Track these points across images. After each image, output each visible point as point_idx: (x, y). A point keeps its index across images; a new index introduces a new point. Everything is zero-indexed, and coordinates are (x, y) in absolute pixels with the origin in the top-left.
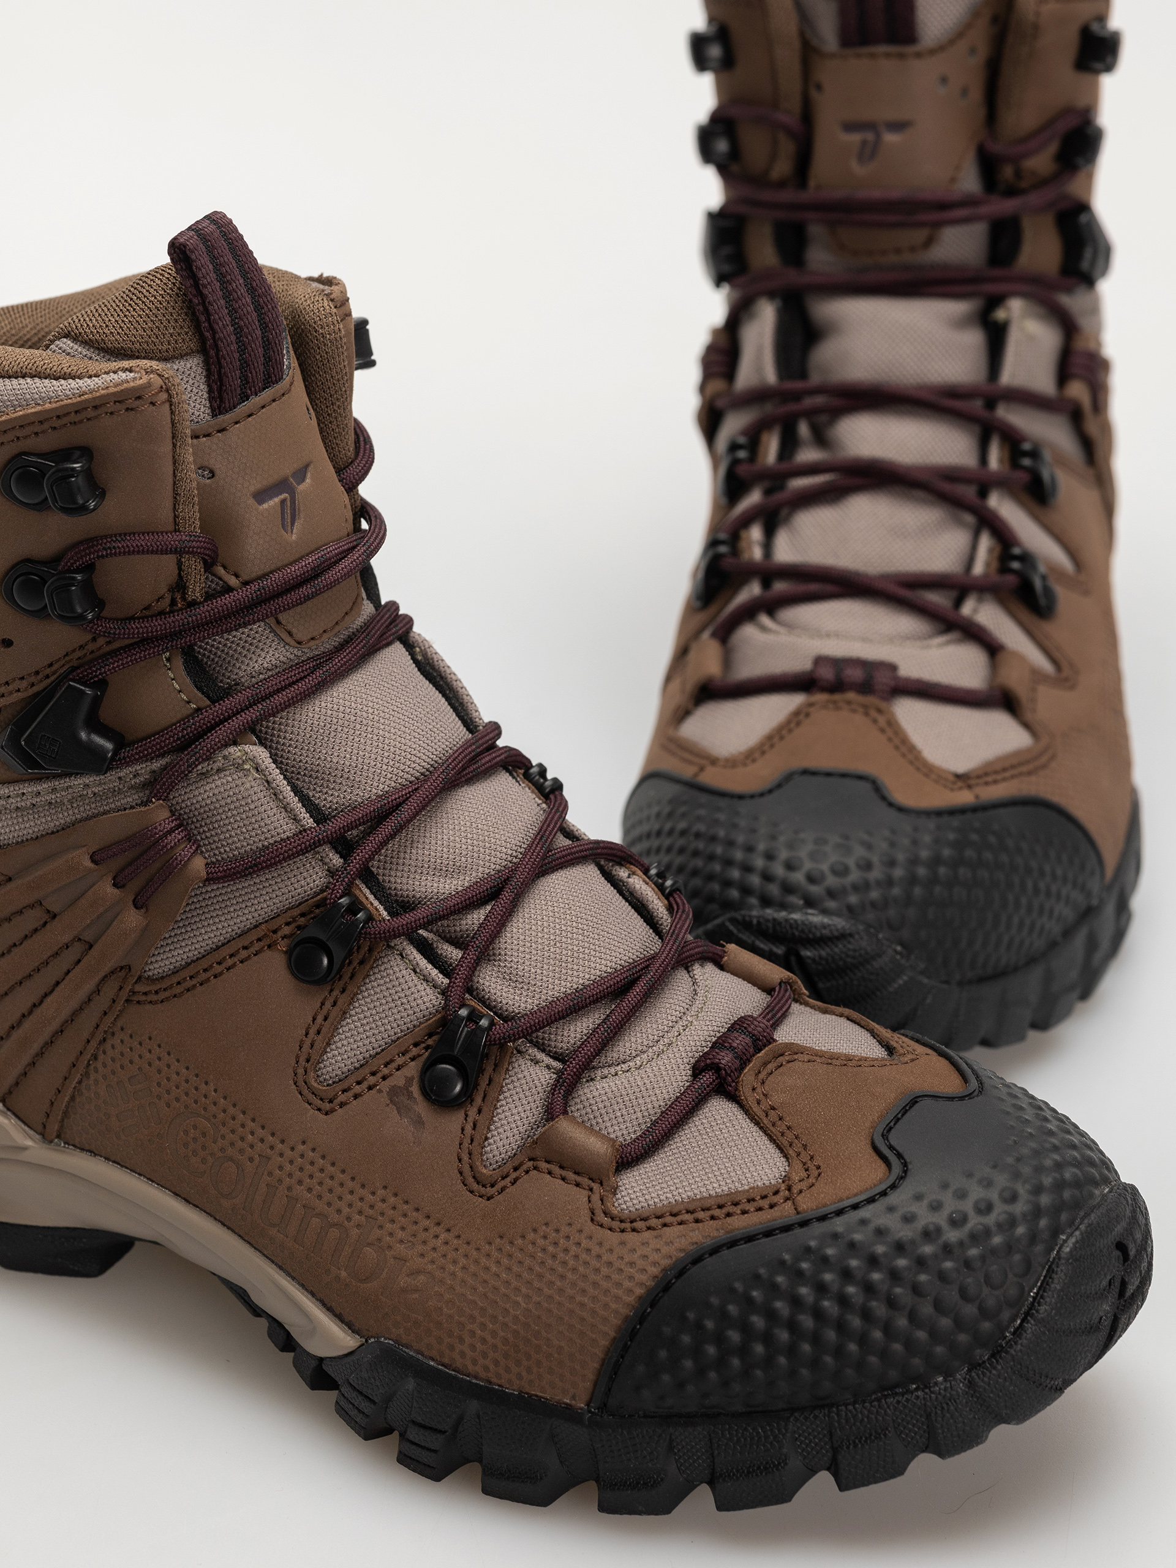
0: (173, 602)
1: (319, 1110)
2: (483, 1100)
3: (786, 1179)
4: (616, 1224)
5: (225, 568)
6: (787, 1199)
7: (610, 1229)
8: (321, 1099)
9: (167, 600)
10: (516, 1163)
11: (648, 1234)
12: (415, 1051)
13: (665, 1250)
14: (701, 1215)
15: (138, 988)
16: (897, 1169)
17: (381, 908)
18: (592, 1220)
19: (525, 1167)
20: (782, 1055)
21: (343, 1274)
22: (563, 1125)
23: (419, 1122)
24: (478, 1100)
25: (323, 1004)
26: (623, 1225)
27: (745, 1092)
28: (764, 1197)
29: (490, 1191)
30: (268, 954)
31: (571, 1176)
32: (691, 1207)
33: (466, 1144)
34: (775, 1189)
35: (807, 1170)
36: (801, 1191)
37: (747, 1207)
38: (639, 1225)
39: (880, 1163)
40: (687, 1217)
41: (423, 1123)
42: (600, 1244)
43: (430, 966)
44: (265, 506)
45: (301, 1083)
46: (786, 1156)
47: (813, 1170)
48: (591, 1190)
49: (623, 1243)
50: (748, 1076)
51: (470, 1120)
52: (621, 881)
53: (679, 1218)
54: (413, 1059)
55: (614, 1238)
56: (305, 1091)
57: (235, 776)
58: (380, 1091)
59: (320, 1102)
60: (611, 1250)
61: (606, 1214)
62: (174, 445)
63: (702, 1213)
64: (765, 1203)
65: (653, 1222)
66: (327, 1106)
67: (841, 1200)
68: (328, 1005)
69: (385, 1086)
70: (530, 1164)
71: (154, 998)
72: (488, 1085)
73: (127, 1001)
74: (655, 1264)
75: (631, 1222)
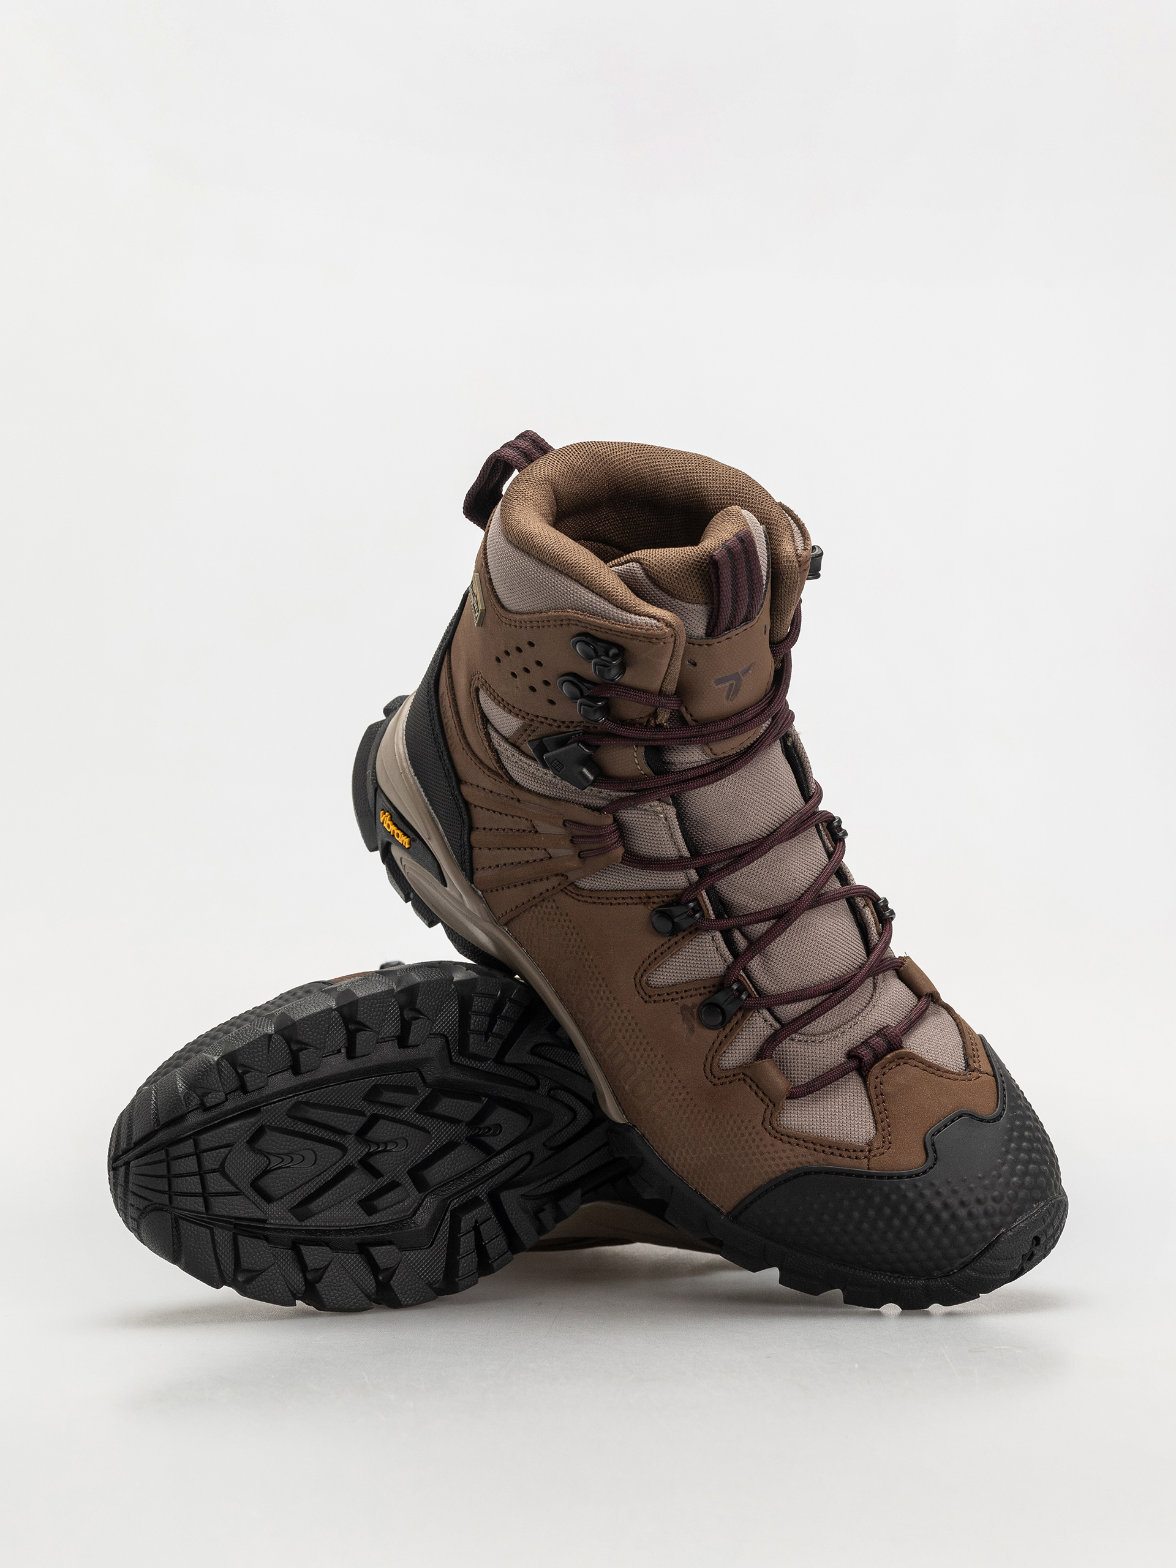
0: (648, 721)
1: (643, 998)
2: (730, 1031)
3: (870, 1144)
4: (773, 1132)
5: (686, 709)
6: (866, 1157)
7: (770, 1134)
8: (645, 993)
9: (646, 720)
10: (735, 1072)
11: (787, 1146)
12: (702, 991)
13: (793, 1159)
14: (818, 1147)
15: (568, 888)
16: (930, 1162)
17: (710, 908)
18: (762, 1123)
19: (739, 1077)
20: (903, 1058)
21: (627, 1087)
22: (767, 1064)
23: (692, 1030)
24: (728, 1030)
25: (662, 945)
26: (777, 1135)
27: (871, 1079)
28: (854, 1151)
29: (716, 1081)
30: (641, 907)
31: (761, 1094)
32: (815, 1141)
33: (712, 1052)
34: (862, 1149)
35: (884, 1142)
36: (875, 1156)
37: (844, 1153)
38: (785, 1138)
39: (923, 1153)
40: (811, 1145)
41: (694, 1031)
42: (761, 1140)
43: (726, 950)
44: (720, 686)
45: (637, 980)
46: (877, 1129)
47: (886, 1143)
48: (768, 1106)
49: (773, 1145)
50: (876, 1070)
51: (720, 1039)
52: (858, 907)
53: (806, 1144)
54: (700, 994)
55: (769, 1139)
56: (638, 985)
57: (653, 817)
58: (677, 1004)
59: (644, 994)
60: (765, 1146)
61: (771, 1124)
62: (671, 659)
63: (819, 1146)
64: (853, 1155)
65: (793, 1140)
66: (647, 999)
67: (893, 1170)
68: (666, 947)
69: (681, 1002)
70: (743, 1076)
71: (576, 897)
72: (736, 1024)
73: (562, 890)
74: (785, 1165)
75: (782, 1135)
